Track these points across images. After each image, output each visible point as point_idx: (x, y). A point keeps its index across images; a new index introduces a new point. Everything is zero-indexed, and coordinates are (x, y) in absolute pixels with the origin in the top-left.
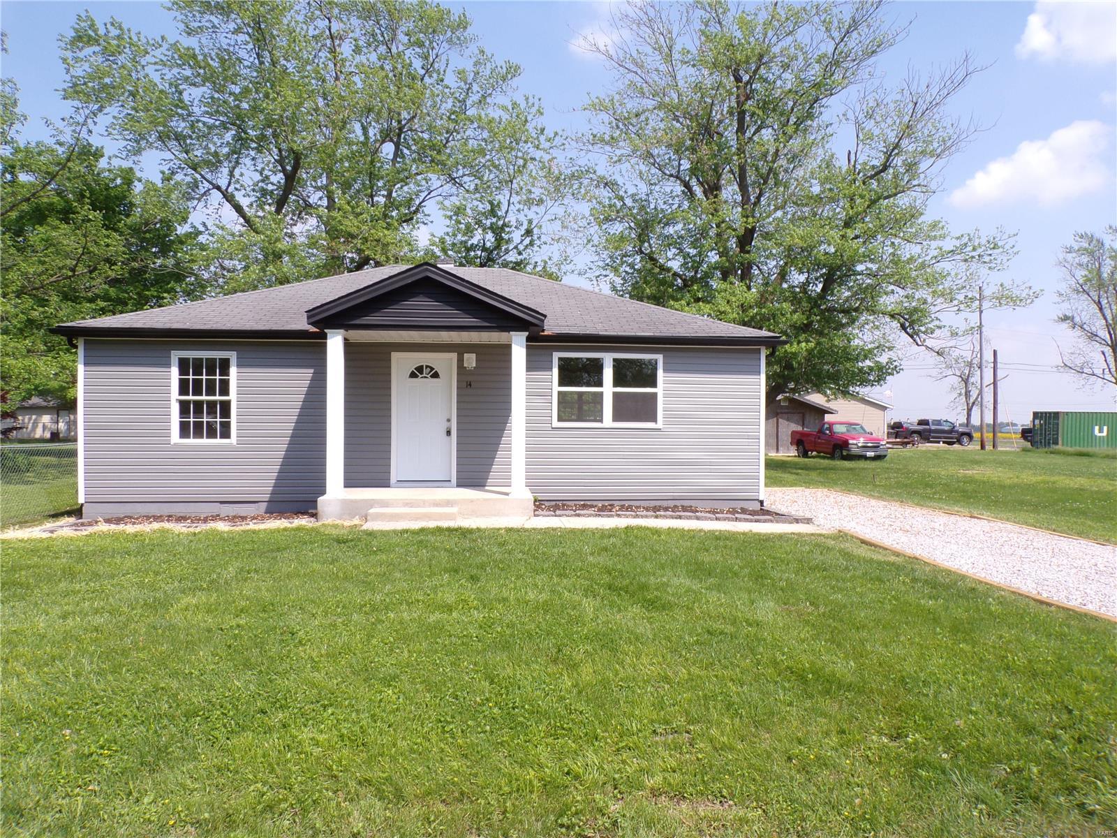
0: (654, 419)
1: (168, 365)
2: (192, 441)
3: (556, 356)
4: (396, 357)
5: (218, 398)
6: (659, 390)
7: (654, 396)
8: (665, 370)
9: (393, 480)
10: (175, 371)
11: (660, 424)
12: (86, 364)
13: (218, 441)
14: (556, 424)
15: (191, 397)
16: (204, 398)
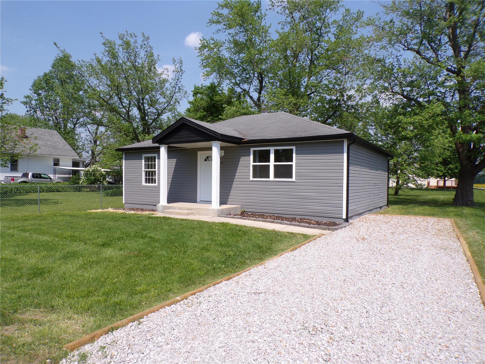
0: (291, 177)
1: (142, 159)
2: (148, 184)
3: (252, 150)
4: (199, 153)
5: (153, 170)
6: (294, 163)
7: (291, 166)
8: (296, 154)
9: (198, 200)
10: (143, 161)
11: (294, 179)
12: (125, 160)
13: (153, 184)
14: (251, 178)
15: (147, 170)
16: (150, 170)
